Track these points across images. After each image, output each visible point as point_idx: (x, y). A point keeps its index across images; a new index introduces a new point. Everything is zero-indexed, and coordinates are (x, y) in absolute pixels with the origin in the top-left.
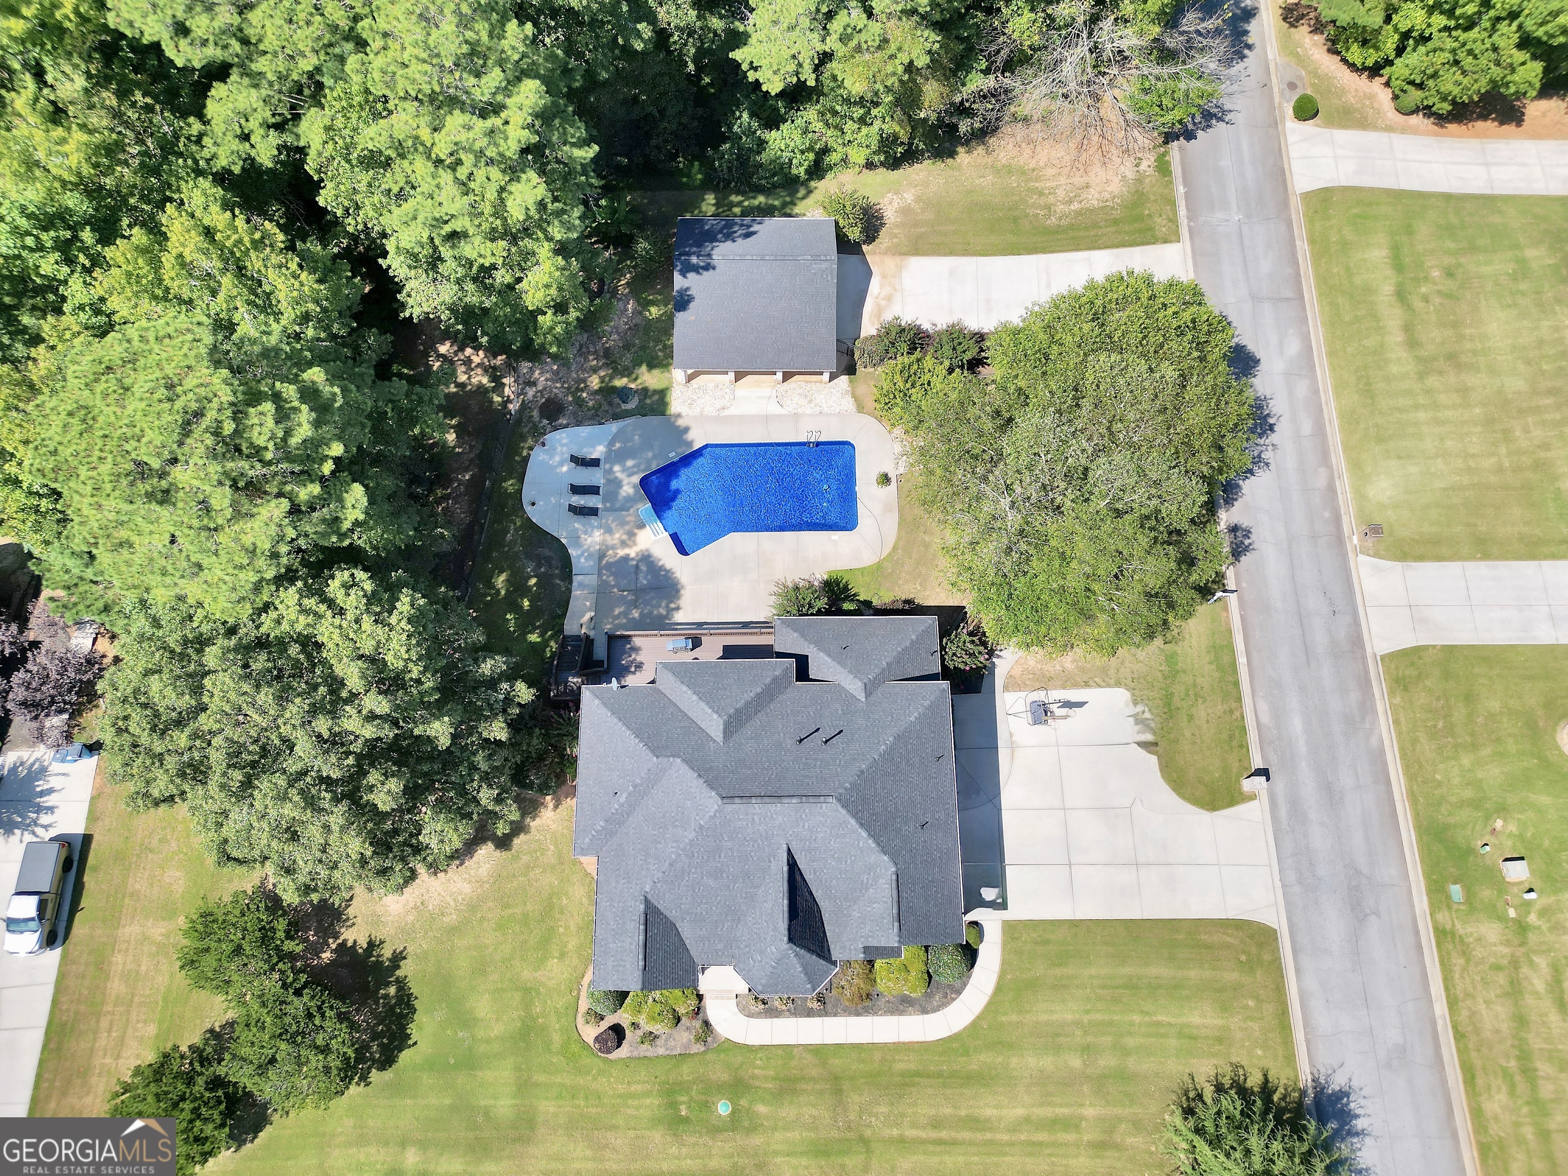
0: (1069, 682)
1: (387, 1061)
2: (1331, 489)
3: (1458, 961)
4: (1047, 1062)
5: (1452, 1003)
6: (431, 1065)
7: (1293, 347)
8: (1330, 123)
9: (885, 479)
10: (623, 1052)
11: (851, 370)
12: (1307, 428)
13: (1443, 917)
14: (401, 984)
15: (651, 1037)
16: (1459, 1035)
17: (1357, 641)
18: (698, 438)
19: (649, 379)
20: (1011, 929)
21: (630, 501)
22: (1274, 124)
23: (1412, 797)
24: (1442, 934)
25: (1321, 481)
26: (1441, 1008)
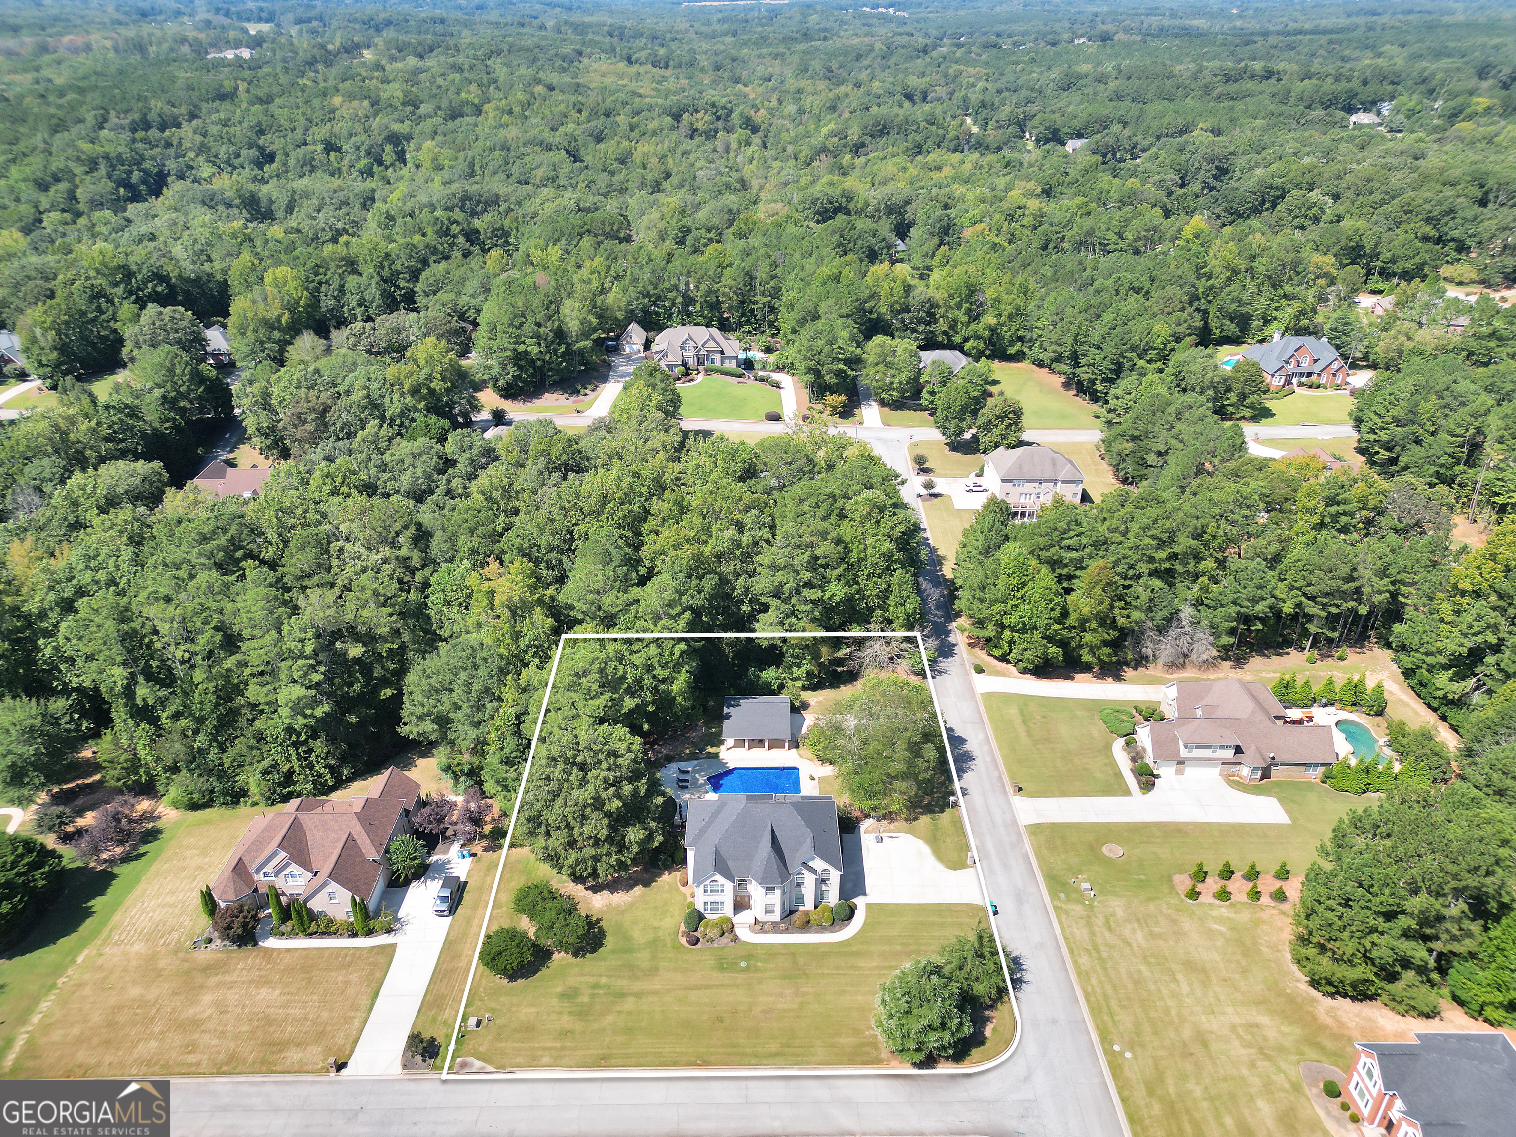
0: (890, 831)
1: (594, 950)
2: (1000, 778)
3: (1064, 917)
4: (886, 948)
5: (1062, 929)
6: (613, 952)
7: (981, 736)
8: (990, 674)
9: (812, 778)
10: (699, 946)
11: (798, 747)
12: (989, 759)
13: (1057, 903)
14: (600, 928)
15: (711, 940)
16: (1066, 938)
17: (1015, 822)
18: (731, 766)
19: (710, 749)
20: (869, 906)
21: (702, 785)
22: (967, 674)
23: (1040, 867)
24: (1056, 908)
25: (996, 774)
26: (1058, 931)
